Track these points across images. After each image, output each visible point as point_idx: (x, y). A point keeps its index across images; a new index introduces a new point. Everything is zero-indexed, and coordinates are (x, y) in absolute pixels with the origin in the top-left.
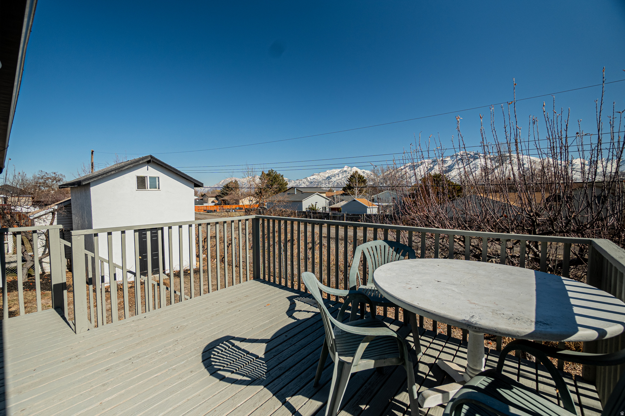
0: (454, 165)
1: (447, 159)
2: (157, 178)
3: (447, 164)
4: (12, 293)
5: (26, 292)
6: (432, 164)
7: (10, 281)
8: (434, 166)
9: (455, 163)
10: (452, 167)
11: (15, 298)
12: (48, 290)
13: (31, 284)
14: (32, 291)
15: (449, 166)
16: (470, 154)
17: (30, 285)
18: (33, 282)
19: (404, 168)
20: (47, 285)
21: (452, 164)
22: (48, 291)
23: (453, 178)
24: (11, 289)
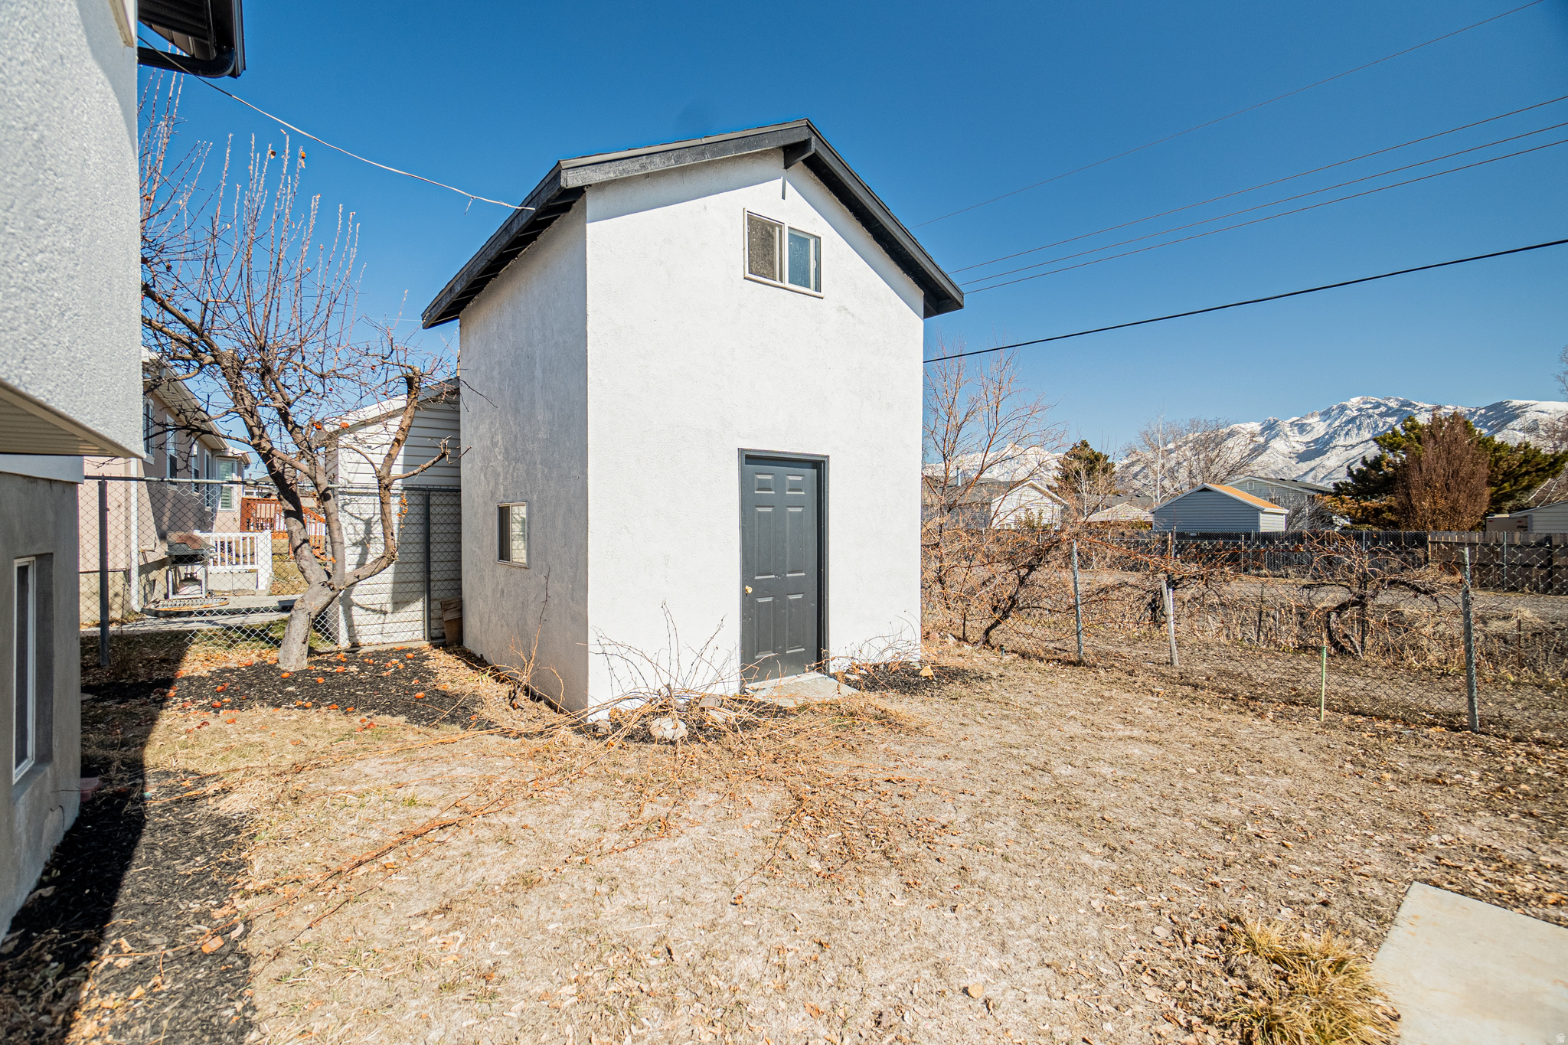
0: (1332, 438)
1: (1310, 421)
2: (812, 242)
3: (1311, 434)
4: (248, 713)
5: (300, 712)
6: (1262, 434)
7: (247, 666)
8: (1267, 441)
9: (1335, 432)
10: (1327, 443)
11: (255, 738)
12: (384, 712)
13: (321, 680)
14: (323, 709)
15: (1317, 439)
16: (1386, 405)
17: (317, 684)
18: (325, 673)
19: (1178, 447)
20: (378, 689)
21: (1327, 433)
22: (388, 717)
23: (1330, 473)
24: (248, 697)
